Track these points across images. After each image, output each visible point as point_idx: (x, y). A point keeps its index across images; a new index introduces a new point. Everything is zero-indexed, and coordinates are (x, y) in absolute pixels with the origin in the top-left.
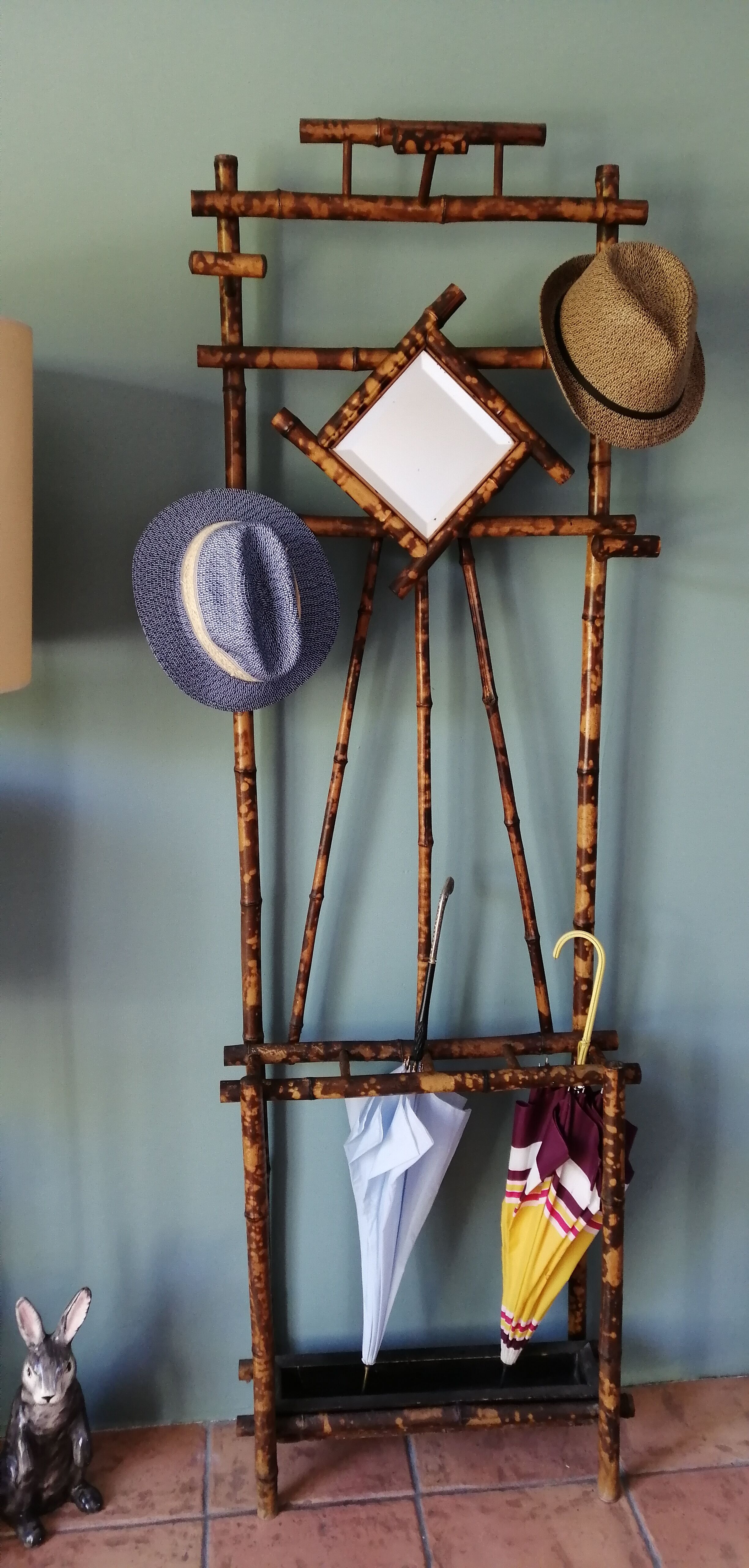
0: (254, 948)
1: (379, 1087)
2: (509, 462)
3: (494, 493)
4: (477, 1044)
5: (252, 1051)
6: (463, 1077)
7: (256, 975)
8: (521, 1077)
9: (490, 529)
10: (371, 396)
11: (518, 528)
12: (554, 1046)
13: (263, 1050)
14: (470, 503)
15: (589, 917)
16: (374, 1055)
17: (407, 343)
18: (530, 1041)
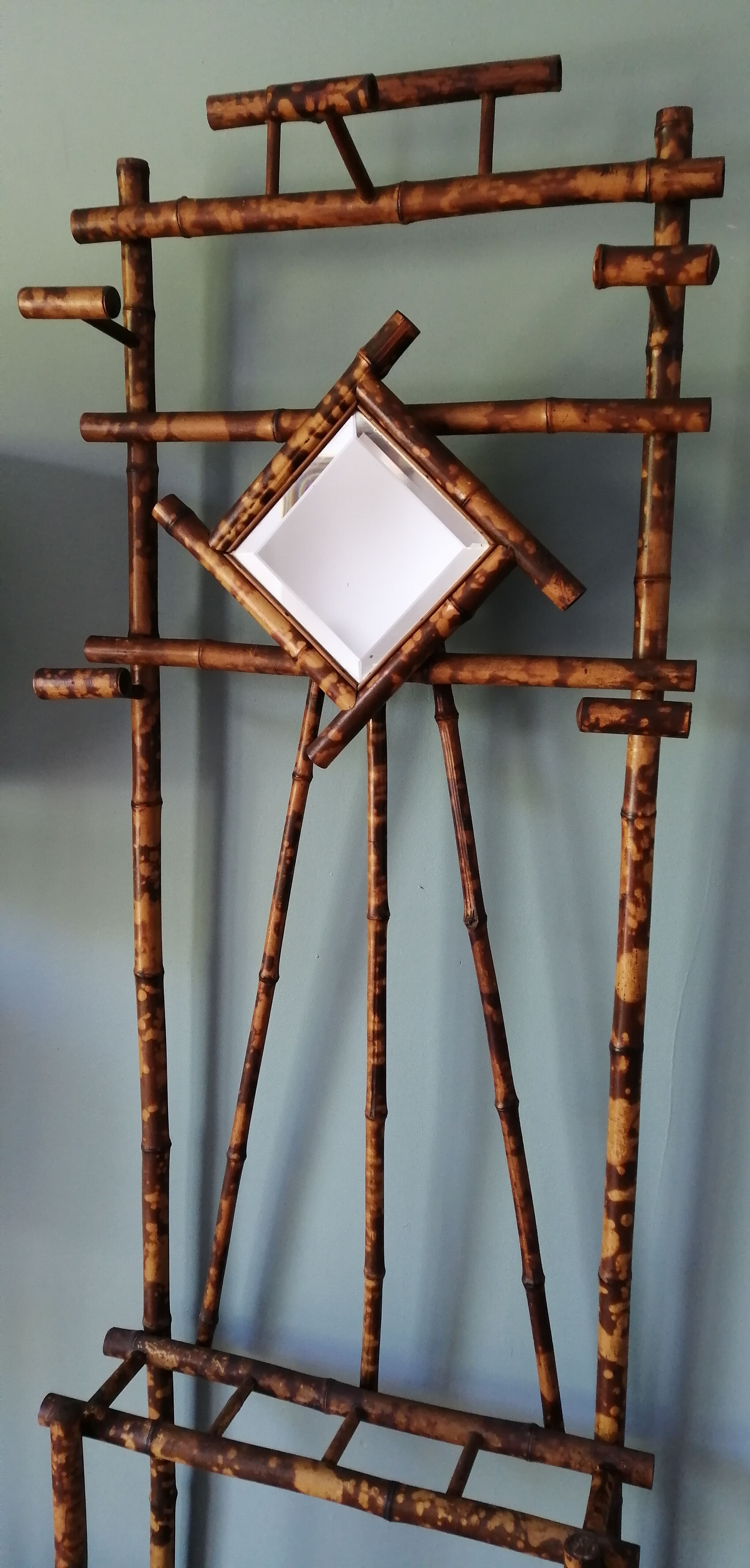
0: (154, 1207)
1: (237, 1467)
2: (477, 576)
3: (454, 622)
4: (433, 1420)
5: (138, 1345)
6: (357, 1487)
7: (156, 1243)
8: (441, 1514)
9: (461, 673)
10: (279, 478)
11: (502, 674)
12: (548, 1456)
13: (150, 1346)
14: (418, 636)
15: (618, 1270)
16: (288, 1395)
17: (328, 401)
18: (512, 1437)
